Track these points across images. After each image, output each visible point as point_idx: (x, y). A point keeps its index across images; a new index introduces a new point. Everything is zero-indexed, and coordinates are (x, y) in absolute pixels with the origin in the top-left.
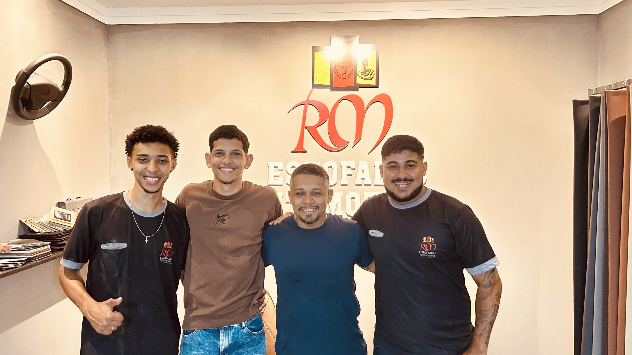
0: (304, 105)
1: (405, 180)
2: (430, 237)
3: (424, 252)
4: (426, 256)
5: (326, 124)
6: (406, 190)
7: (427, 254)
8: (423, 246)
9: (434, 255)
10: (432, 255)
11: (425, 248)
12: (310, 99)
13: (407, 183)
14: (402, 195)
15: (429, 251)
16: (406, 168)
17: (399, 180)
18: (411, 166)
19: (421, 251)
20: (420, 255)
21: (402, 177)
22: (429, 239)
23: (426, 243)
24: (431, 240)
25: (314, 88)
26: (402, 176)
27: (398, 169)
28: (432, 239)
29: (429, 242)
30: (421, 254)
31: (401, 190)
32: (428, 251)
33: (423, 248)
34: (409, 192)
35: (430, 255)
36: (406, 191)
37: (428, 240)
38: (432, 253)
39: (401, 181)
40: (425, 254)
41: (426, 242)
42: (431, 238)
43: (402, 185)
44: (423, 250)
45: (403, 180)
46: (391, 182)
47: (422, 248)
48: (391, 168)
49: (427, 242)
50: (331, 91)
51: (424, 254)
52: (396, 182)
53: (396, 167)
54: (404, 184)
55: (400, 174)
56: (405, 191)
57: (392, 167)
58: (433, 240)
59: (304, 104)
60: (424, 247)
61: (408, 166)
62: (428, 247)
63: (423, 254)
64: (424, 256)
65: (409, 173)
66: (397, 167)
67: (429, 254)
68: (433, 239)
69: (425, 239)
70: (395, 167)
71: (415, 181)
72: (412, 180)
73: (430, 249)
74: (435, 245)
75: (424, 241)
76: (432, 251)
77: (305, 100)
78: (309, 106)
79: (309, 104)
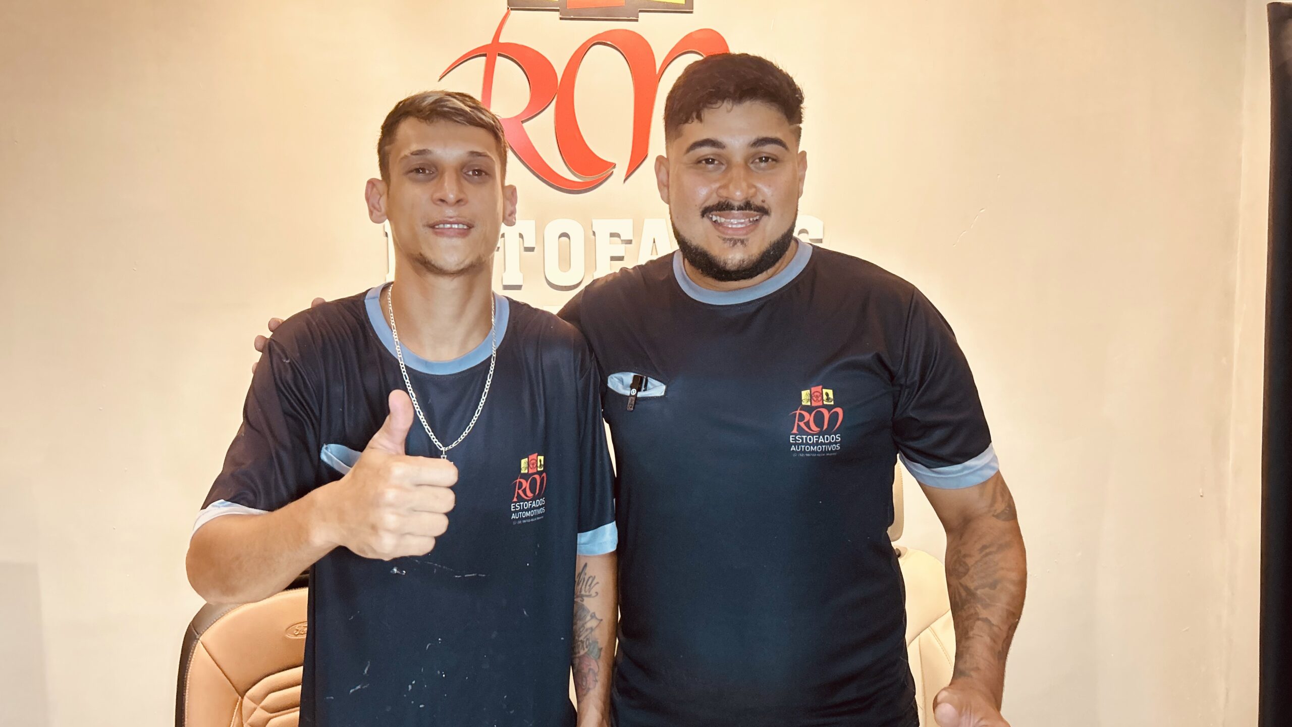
0: (484, 58)
1: (747, 206)
2: (821, 387)
3: (804, 437)
4: (813, 452)
5: (549, 113)
6: (747, 240)
7: (817, 444)
8: (802, 417)
9: (836, 443)
10: (830, 443)
11: (807, 424)
12: (502, 40)
13: (751, 219)
14: (734, 257)
15: (821, 433)
16: (752, 166)
17: (724, 207)
18: (767, 159)
19: (796, 435)
20: (793, 448)
21: (738, 196)
22: (818, 394)
23: (809, 409)
24: (825, 397)
25: (512, 9)
26: (738, 193)
27: (724, 167)
28: (827, 394)
29: (820, 404)
30: (795, 444)
31: (730, 240)
32: (819, 434)
33: (802, 424)
34: (756, 246)
35: (825, 444)
36: (745, 242)
37: (817, 397)
38: (830, 439)
39: (732, 209)
40: (810, 445)
41: (809, 404)
42: (825, 391)
43: (736, 222)
44: (801, 431)
45: (740, 208)
46: (699, 213)
47: (799, 426)
48: (701, 165)
49: (814, 404)
50: (561, 19)
51: (807, 444)
52: (716, 215)
53: (716, 162)
54: (743, 221)
55: (731, 187)
56: (742, 242)
57: (704, 162)
58: (831, 396)
59: (485, 55)
60: (805, 421)
61: (757, 160)
62: (819, 420)
63: (802, 444)
64: (805, 452)
65: (759, 185)
66: (721, 163)
67: (822, 444)
68: (830, 392)
69: (805, 394)
70: (713, 160)
71: (773, 214)
72: (763, 211)
73: (825, 427)
74: (839, 410)
75: (804, 403)
76: (829, 432)
77: (489, 42)
78: (502, 63)
79: (500, 55)
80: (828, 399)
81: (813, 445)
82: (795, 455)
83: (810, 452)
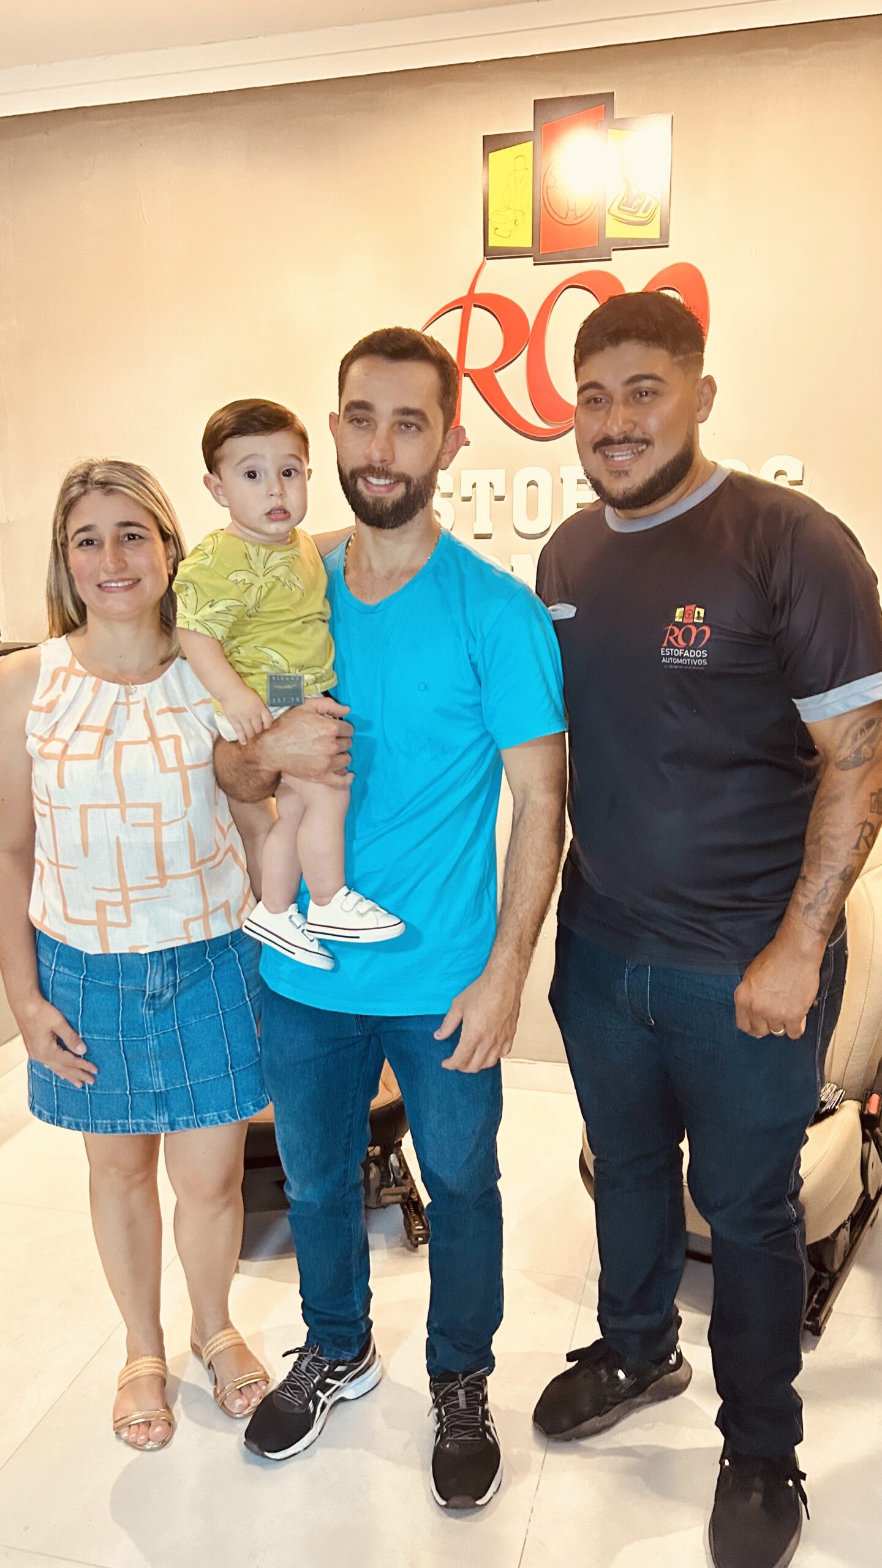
0: (460, 310)
1: (629, 439)
2: (695, 605)
3: (672, 650)
4: (680, 664)
5: (521, 362)
7: (682, 657)
8: (672, 632)
9: (701, 658)
10: (695, 658)
11: (676, 639)
12: (477, 291)
13: (634, 451)
14: (619, 487)
15: (688, 648)
16: (631, 400)
17: (610, 441)
18: (646, 393)
19: (665, 648)
20: (664, 660)
22: (691, 612)
23: (680, 625)
24: (696, 615)
25: (487, 259)
27: (608, 405)
28: (699, 613)
29: (691, 621)
30: (665, 656)
32: (686, 649)
33: (671, 639)
34: (639, 477)
35: (690, 658)
36: (631, 473)
37: (689, 614)
38: (695, 654)
39: (616, 443)
40: (676, 657)
41: (681, 620)
42: (697, 609)
43: (620, 456)
44: (670, 645)
45: (620, 442)
47: (669, 640)
48: (590, 404)
49: (685, 621)
51: (673, 656)
52: (605, 449)
54: (625, 453)
57: (591, 401)
58: (702, 615)
59: (461, 307)
60: (675, 635)
61: (637, 395)
62: (687, 635)
63: (670, 656)
64: (673, 664)
65: (636, 419)
66: (604, 402)
67: (688, 657)
68: (702, 611)
69: (679, 611)
70: (598, 400)
71: (656, 445)
72: (647, 442)
73: (692, 642)
74: (707, 629)
75: (676, 620)
76: (695, 647)
77: (465, 293)
78: (476, 312)
79: (475, 306)
80: (698, 617)
81: (679, 657)
82: (666, 666)
83: (676, 664)
